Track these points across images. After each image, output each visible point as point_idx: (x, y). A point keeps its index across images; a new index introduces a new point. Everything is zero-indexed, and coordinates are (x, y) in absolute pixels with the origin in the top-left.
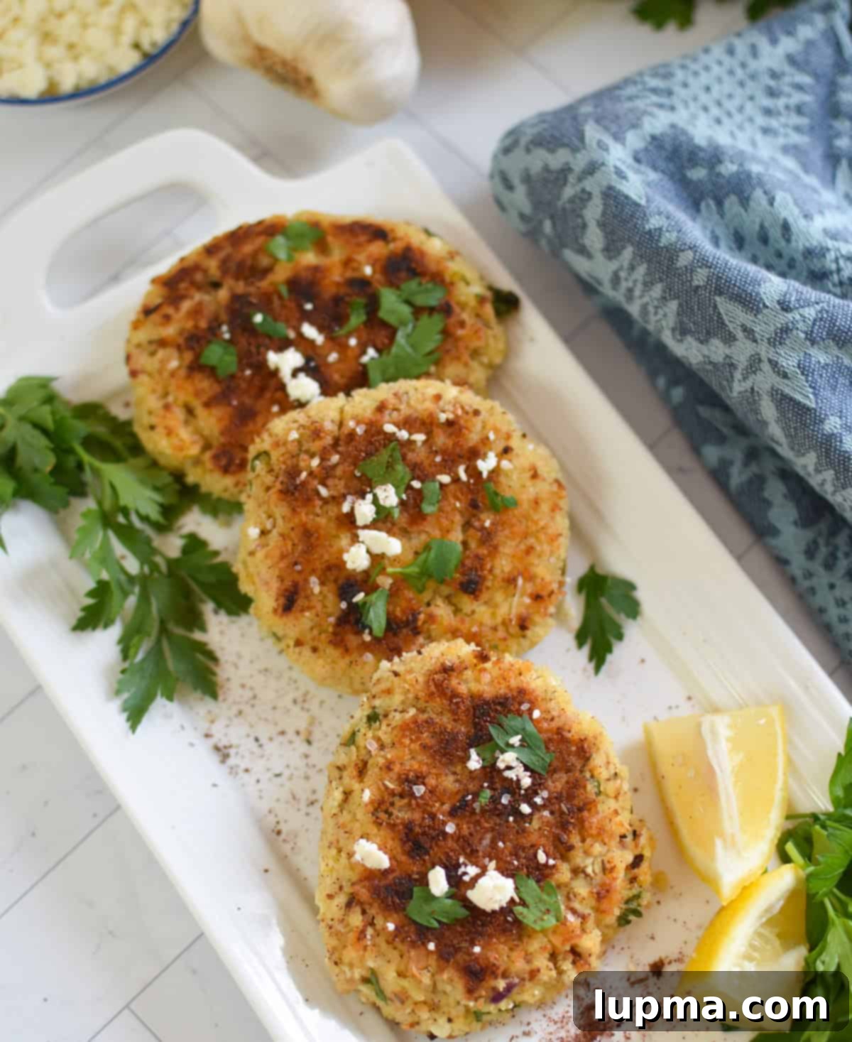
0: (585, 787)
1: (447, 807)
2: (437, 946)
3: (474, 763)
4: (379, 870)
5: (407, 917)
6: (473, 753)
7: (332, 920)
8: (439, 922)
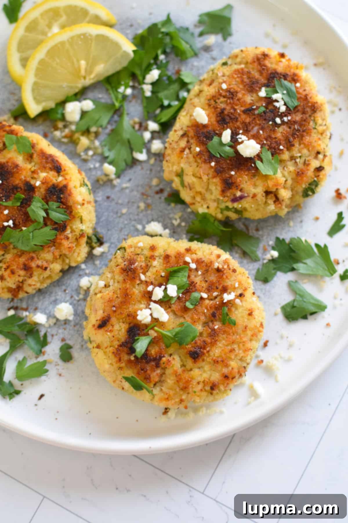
0: (309, 123)
1: (243, 109)
2: (215, 165)
3: (263, 93)
4: (202, 124)
5: (207, 148)
6: (263, 89)
7: (173, 141)
8: (220, 155)
